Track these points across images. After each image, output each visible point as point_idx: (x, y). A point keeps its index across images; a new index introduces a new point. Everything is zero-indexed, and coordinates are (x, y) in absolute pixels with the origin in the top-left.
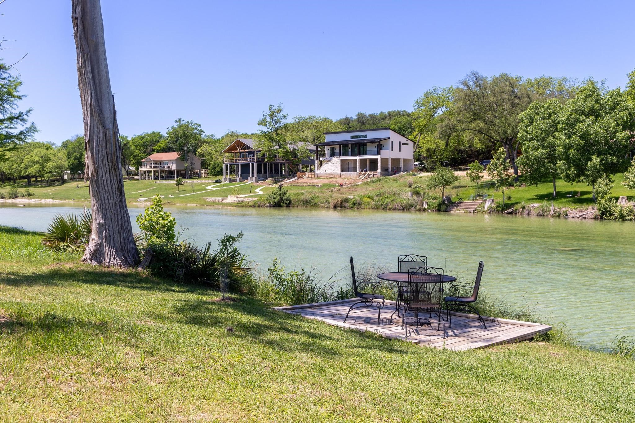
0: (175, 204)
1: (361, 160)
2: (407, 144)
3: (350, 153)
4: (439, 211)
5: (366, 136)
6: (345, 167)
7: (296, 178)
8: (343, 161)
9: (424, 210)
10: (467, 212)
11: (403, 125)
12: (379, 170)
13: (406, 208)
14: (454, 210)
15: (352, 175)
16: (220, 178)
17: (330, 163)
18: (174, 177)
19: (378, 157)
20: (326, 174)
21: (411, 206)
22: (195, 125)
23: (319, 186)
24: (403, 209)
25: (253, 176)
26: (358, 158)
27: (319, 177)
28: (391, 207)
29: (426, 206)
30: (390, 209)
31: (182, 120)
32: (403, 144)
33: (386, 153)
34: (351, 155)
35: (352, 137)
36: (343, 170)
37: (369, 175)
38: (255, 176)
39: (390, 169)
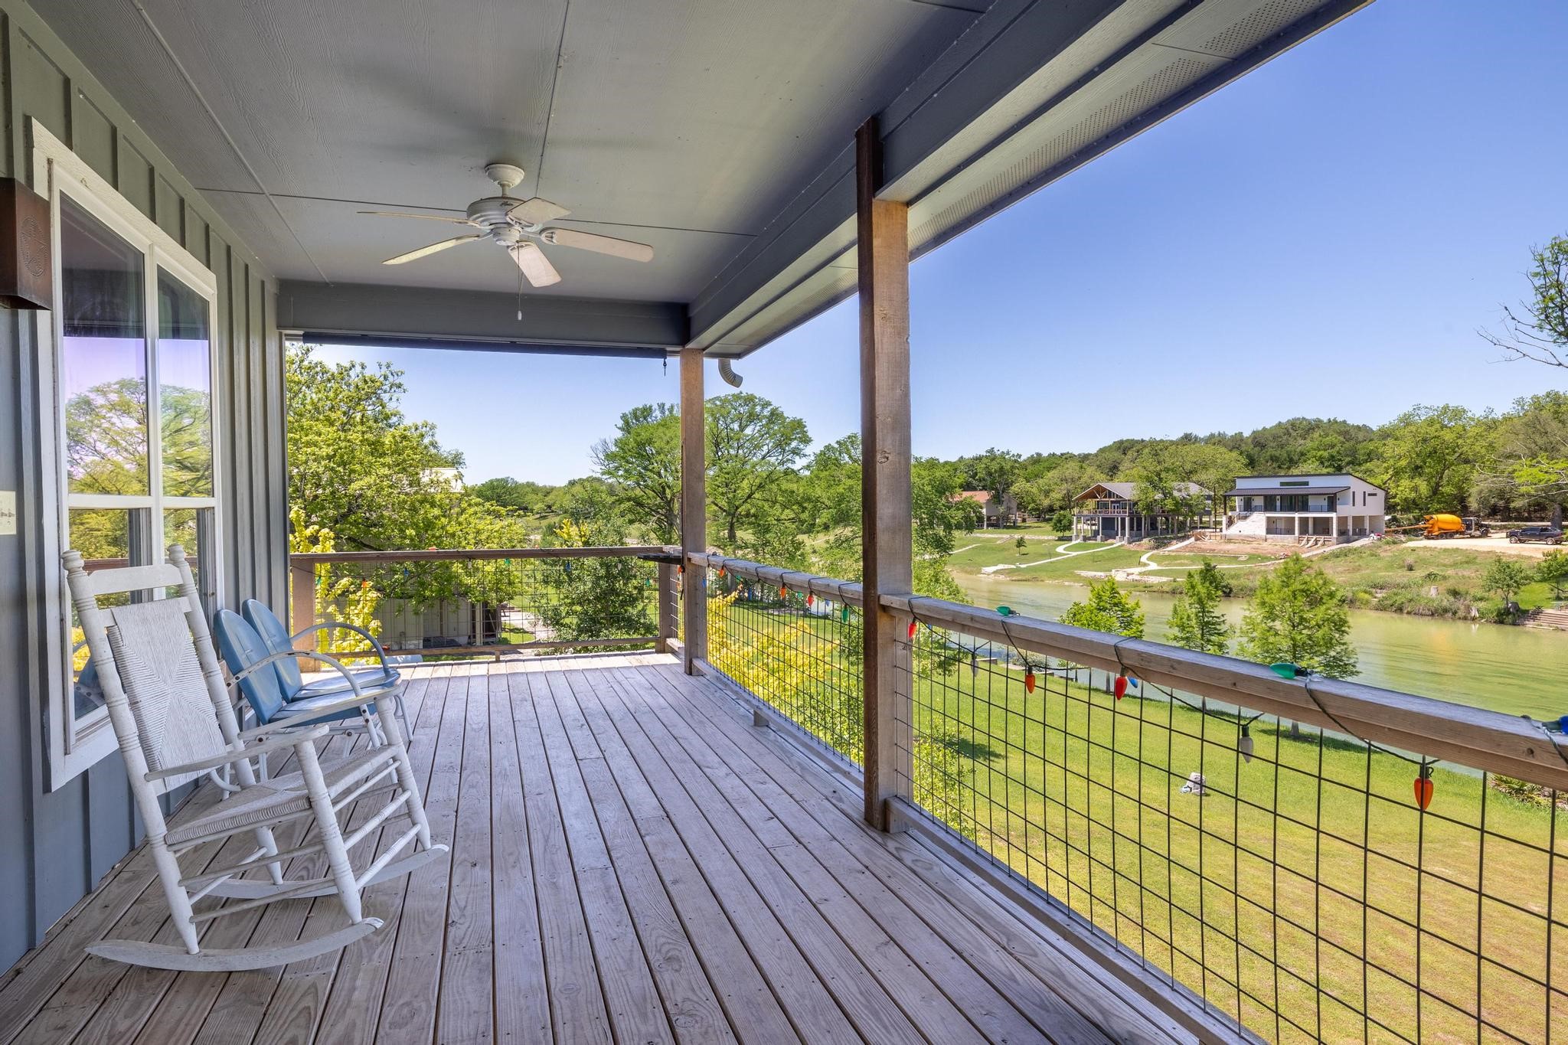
0: (1042, 581)
1: (1300, 518)
2: (1375, 495)
3: (1278, 508)
4: (1501, 622)
5: (1307, 483)
6: (1272, 528)
7: (1192, 539)
8: (1268, 518)
9: (1474, 619)
10: (1557, 629)
11: (1338, 452)
12: (1335, 534)
13: (1438, 613)
14: (1530, 625)
15: (1288, 540)
16: (1067, 534)
17: (1248, 520)
18: (982, 526)
19: (1333, 515)
20: (1240, 536)
21: (1446, 611)
22: (1013, 456)
23: (1243, 558)
24: (1433, 615)
25: (1123, 534)
26: (1297, 515)
27: (1229, 540)
28: (1409, 609)
29: (1474, 613)
30: (1409, 613)
31: (995, 450)
32: (1369, 495)
33: (1345, 510)
34: (1281, 510)
35: (1282, 484)
36: (1269, 531)
37: (1316, 542)
38: (1127, 536)
39: (1351, 533)
